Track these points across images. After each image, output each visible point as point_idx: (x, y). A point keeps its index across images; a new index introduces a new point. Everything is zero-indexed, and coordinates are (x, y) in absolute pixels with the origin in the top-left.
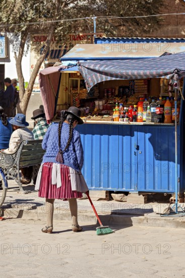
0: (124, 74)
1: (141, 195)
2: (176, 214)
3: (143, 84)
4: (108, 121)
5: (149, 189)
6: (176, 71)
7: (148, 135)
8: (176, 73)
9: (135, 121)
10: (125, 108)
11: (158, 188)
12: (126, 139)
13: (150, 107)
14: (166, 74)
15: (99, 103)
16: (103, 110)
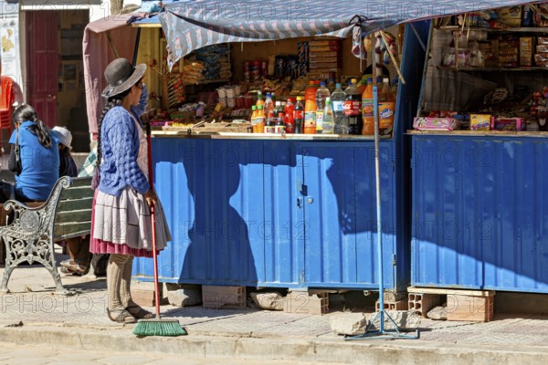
0: (252, 27)
1: (315, 296)
2: (381, 334)
3: (328, 49)
4: (239, 132)
5: (331, 282)
6: (356, 20)
7: (327, 163)
8: (357, 25)
9: (299, 132)
10: (278, 103)
11: (351, 279)
12: (281, 170)
13: (332, 100)
14: (337, 27)
15: (227, 94)
16: (236, 107)
